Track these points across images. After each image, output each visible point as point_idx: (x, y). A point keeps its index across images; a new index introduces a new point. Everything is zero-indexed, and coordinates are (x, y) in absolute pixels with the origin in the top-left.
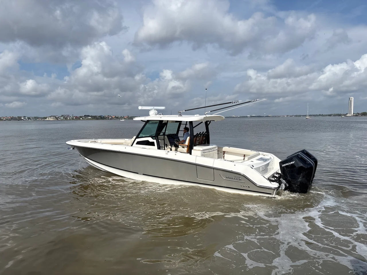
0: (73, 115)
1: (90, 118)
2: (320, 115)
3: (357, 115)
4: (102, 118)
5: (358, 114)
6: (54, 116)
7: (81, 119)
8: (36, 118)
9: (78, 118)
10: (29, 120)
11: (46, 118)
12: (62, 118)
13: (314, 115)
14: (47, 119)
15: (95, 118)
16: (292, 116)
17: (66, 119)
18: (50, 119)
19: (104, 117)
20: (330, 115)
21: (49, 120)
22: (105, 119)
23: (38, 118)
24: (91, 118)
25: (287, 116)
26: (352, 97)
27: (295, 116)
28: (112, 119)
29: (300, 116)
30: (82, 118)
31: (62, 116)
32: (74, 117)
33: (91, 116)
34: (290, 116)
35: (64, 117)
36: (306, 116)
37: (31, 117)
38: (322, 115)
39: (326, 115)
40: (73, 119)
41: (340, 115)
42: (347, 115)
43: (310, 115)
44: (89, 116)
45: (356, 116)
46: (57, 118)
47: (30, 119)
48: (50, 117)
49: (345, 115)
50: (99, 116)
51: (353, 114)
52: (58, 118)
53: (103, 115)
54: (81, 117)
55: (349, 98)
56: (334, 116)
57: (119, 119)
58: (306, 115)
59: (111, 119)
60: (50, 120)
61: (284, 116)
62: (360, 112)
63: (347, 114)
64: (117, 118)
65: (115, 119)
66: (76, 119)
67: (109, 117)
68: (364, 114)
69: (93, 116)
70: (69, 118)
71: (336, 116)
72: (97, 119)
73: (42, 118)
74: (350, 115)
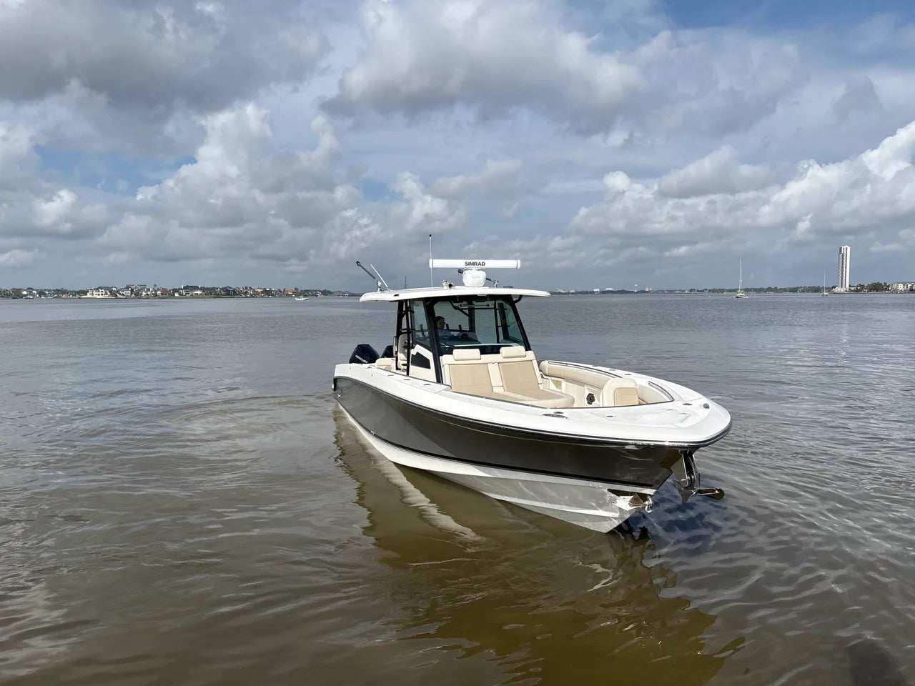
0: (155, 285)
1: (199, 292)
2: (769, 289)
3: (859, 289)
4: (229, 293)
5: (862, 286)
6: (106, 288)
7: (177, 295)
8: (59, 293)
9: (168, 294)
10: (40, 296)
11: (85, 293)
12: (128, 292)
13: (755, 290)
14: (89, 295)
15: (211, 293)
17: (137, 294)
18: (96, 295)
19: (234, 291)
20: (794, 290)
21: (92, 298)
22: (237, 295)
23: (64, 292)
24: (201, 295)
25: (691, 290)
26: (847, 247)
27: (710, 291)
28: (255, 295)
29: (722, 291)
30: (180, 294)
31: (127, 288)
32: (158, 290)
33: (202, 289)
34: (698, 291)
35: (132, 290)
36: (735, 291)
37: (46, 290)
38: (775, 290)
39: (784, 290)
40: (155, 295)
41: (817, 290)
42: (837, 290)
43: (747, 290)
44: (196, 288)
45: (857, 291)
46: (114, 294)
47: (45, 295)
48: (97, 289)
49: (830, 289)
50: (222, 289)
51: (850, 286)
52: (118, 291)
53: (233, 285)
54: (176, 290)
55: (840, 249)
56: (803, 291)
57: (273, 295)
58: (738, 289)
59: (252, 296)
60: (96, 298)
61: (683, 292)
62: (867, 282)
63: (834, 287)
64: (268, 293)
65: (263, 297)
66: (162, 294)
67: (247, 292)
68: (876, 288)
69: (208, 289)
70: (144, 293)
71: (808, 291)
72: (217, 296)
73: (75, 293)
74: (842, 290)
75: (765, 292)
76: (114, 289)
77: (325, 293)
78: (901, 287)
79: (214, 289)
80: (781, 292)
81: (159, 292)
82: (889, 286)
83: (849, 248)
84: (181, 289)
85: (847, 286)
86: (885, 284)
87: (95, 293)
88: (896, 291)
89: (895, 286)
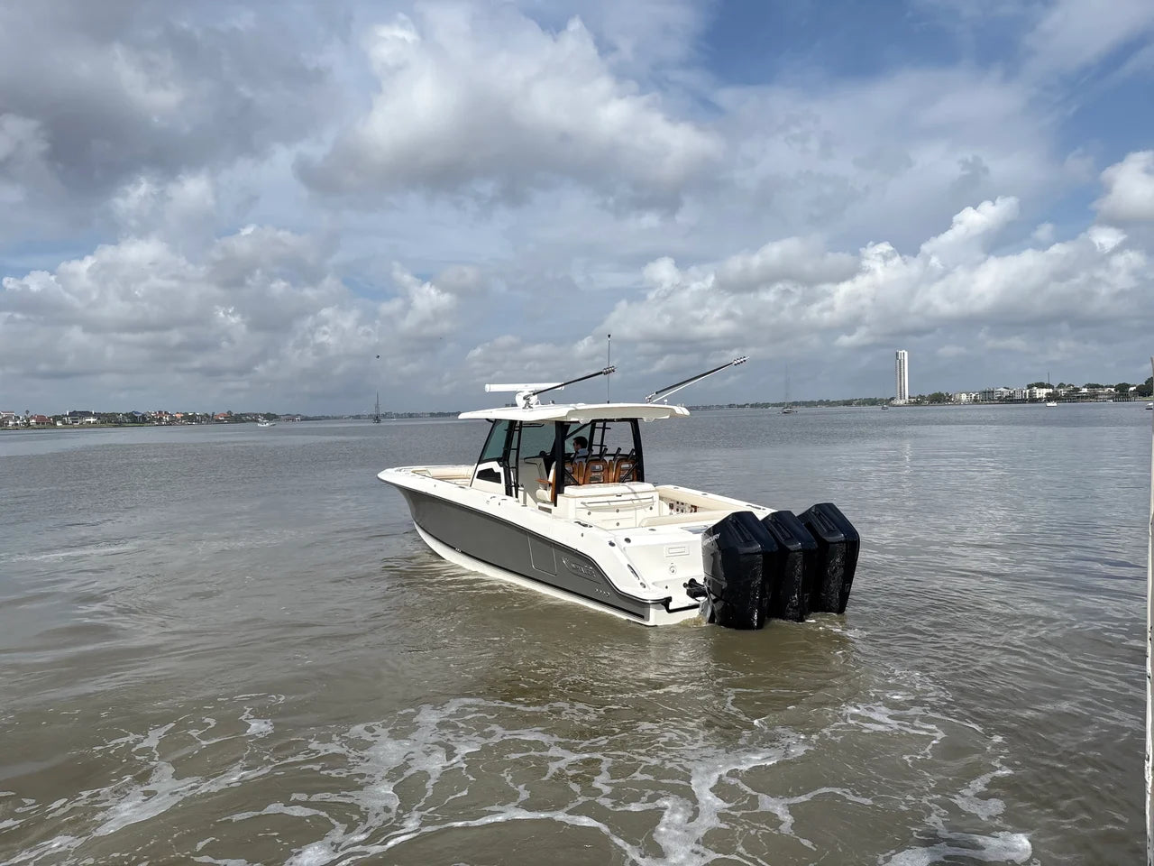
0: (27, 412)
1: (92, 420)
2: (821, 403)
3: (918, 401)
4: (136, 420)
5: (922, 397)
7: (59, 424)
9: (46, 423)
15: (110, 420)
16: (744, 406)
19: (143, 417)
22: (149, 422)
24: (94, 423)
25: (730, 406)
26: (904, 351)
27: (752, 406)
28: (172, 422)
29: (766, 405)
30: (64, 423)
32: (32, 417)
33: (95, 415)
34: (739, 407)
38: (828, 403)
39: (838, 403)
40: (28, 425)
41: (873, 402)
42: (893, 402)
44: (88, 414)
45: (917, 403)
49: (888, 402)
50: (126, 415)
51: (909, 398)
54: (57, 418)
55: (897, 354)
56: (859, 404)
57: (197, 421)
59: (168, 424)
61: (721, 407)
63: (892, 399)
64: (191, 419)
65: (184, 424)
66: (38, 423)
67: (161, 418)
68: (938, 399)
69: (105, 415)
70: (10, 423)
71: (864, 404)
72: (119, 424)
74: (902, 402)
75: (817, 406)
77: (269, 417)
78: (964, 397)
79: (113, 415)
80: (834, 406)
81: (33, 421)
82: (951, 397)
83: (906, 353)
84: (66, 416)
85: (907, 398)
86: (947, 393)
88: (959, 402)
89: (957, 396)
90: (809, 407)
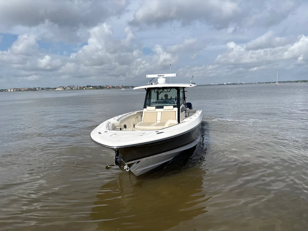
0: (77, 86)
1: (91, 88)
2: (288, 82)
4: (101, 88)
6: (62, 87)
7: (84, 88)
8: (48, 89)
9: (81, 88)
10: (42, 90)
11: (56, 88)
12: (69, 88)
13: (283, 82)
14: (57, 89)
15: (95, 88)
17: (72, 89)
19: (103, 87)
20: (297, 82)
21: (58, 90)
25: (259, 83)
27: (266, 83)
28: (109, 88)
29: (270, 83)
30: (85, 88)
31: (69, 87)
32: (78, 87)
33: (92, 86)
35: (70, 87)
36: (275, 82)
38: (290, 82)
39: (294, 82)
43: (279, 82)
44: (90, 86)
46: (65, 89)
47: (44, 90)
48: (59, 87)
50: (99, 86)
52: (66, 88)
53: (102, 85)
54: (84, 87)
56: (300, 82)
57: (115, 88)
58: (276, 82)
59: (108, 88)
61: (256, 83)
64: (113, 87)
65: (112, 89)
66: (80, 88)
67: (107, 87)
69: (94, 86)
70: (74, 88)
71: (302, 82)
72: (97, 89)
73: (53, 89)
75: (286, 83)
76: (65, 87)
77: (132, 87)
79: (96, 86)
81: (79, 88)
84: (86, 87)
87: (59, 89)
90: (284, 83)
